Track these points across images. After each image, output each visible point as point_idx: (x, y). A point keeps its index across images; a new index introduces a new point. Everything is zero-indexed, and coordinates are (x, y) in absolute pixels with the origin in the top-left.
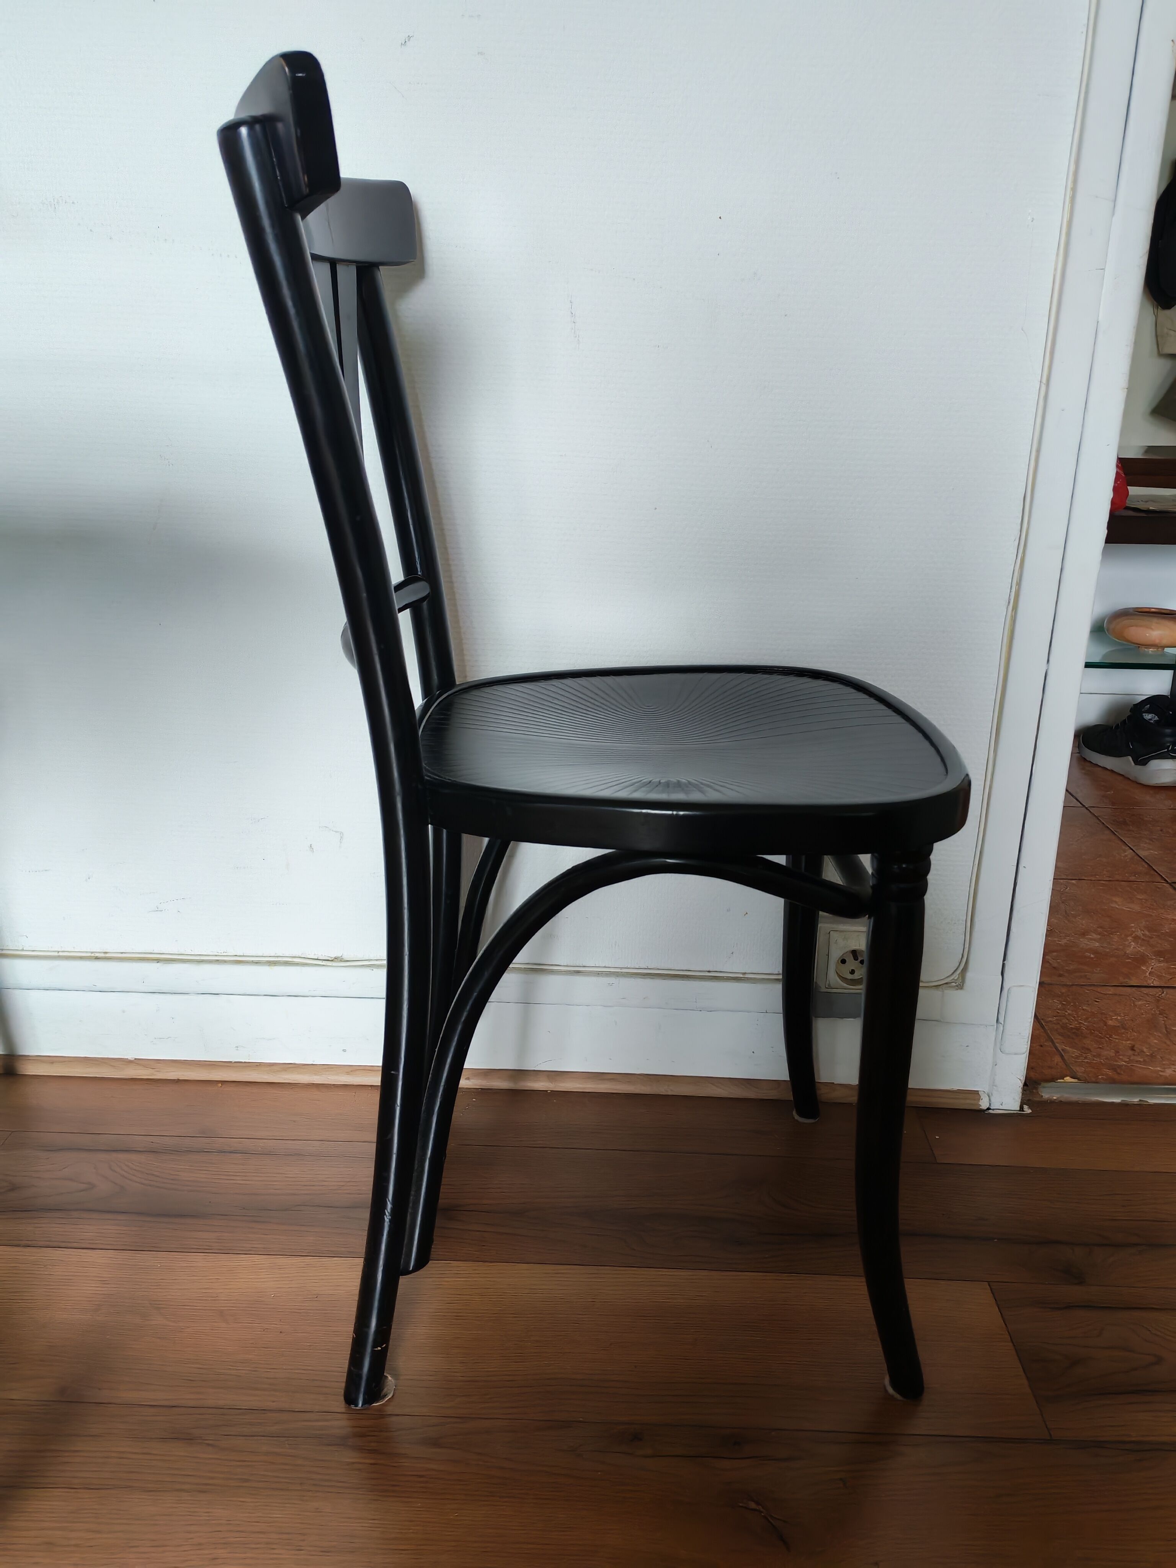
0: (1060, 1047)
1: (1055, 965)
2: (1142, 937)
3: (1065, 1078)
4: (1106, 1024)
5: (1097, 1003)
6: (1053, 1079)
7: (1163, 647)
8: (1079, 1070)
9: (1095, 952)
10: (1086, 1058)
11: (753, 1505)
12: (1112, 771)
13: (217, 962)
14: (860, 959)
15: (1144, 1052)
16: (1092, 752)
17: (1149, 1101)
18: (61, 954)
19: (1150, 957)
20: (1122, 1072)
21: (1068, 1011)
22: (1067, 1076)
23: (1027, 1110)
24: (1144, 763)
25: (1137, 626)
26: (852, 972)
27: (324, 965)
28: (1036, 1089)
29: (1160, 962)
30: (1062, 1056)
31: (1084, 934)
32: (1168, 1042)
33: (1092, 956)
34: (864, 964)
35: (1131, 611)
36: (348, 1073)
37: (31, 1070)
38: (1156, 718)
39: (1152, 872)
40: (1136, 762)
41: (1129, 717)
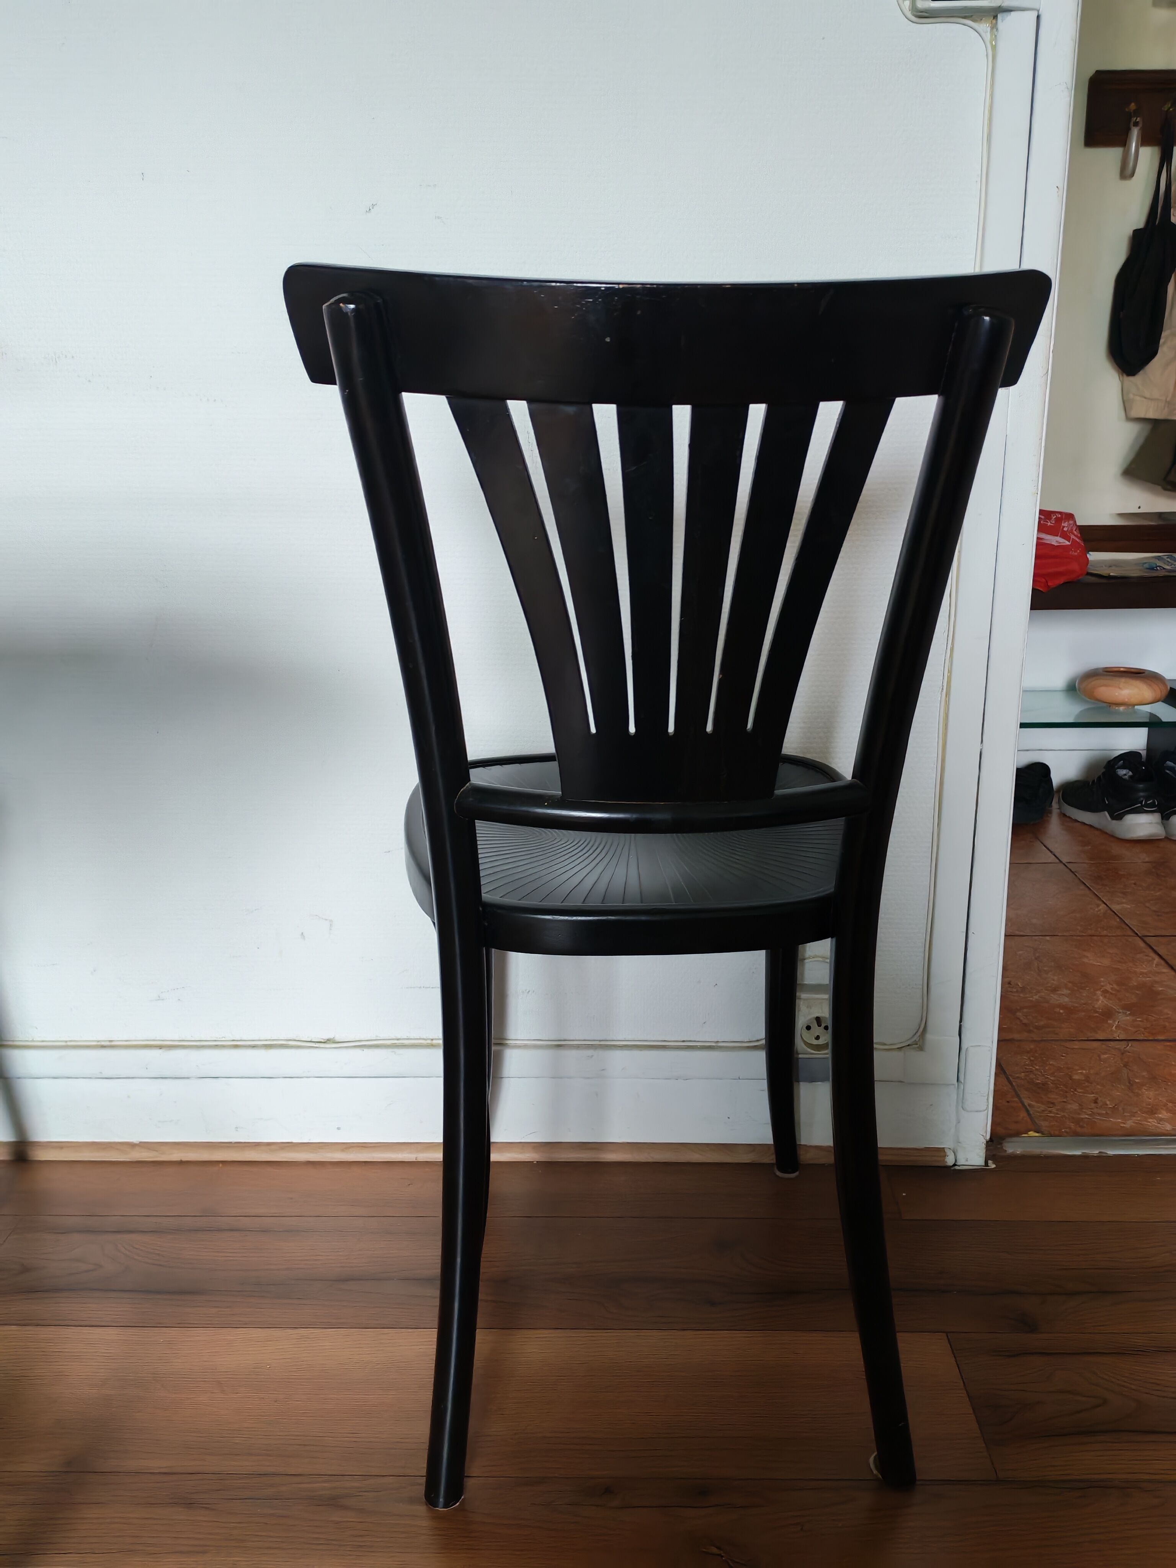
0: (1026, 1102)
1: (1025, 1021)
2: (1111, 991)
3: (1029, 1133)
4: (1071, 1078)
5: (1063, 1058)
6: (1018, 1134)
7: (1134, 705)
8: (1044, 1124)
9: (1064, 1007)
10: (1050, 1112)
11: (714, 1550)
12: (1091, 826)
13: (216, 1047)
14: (823, 1025)
15: (1107, 1105)
16: (1071, 807)
17: (1108, 1153)
18: (69, 1044)
19: (1118, 1010)
20: (1085, 1125)
21: (1035, 1066)
22: (1030, 1131)
23: (992, 1165)
24: (1119, 817)
25: (1106, 686)
26: (818, 1038)
27: (317, 1047)
28: (1001, 1144)
29: (1127, 1016)
30: (1027, 1111)
31: (1055, 990)
32: (1131, 1094)
33: (1061, 1011)
34: (829, 1030)
35: (1101, 671)
36: (343, 1150)
37: (42, 1155)
38: (1131, 773)
39: (1124, 926)
40: (1113, 817)
41: (1104, 773)
